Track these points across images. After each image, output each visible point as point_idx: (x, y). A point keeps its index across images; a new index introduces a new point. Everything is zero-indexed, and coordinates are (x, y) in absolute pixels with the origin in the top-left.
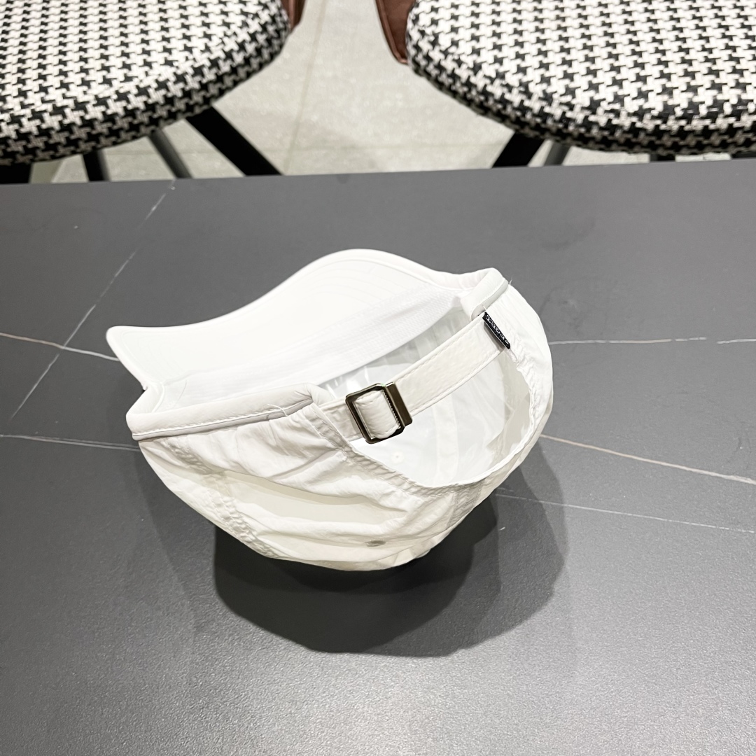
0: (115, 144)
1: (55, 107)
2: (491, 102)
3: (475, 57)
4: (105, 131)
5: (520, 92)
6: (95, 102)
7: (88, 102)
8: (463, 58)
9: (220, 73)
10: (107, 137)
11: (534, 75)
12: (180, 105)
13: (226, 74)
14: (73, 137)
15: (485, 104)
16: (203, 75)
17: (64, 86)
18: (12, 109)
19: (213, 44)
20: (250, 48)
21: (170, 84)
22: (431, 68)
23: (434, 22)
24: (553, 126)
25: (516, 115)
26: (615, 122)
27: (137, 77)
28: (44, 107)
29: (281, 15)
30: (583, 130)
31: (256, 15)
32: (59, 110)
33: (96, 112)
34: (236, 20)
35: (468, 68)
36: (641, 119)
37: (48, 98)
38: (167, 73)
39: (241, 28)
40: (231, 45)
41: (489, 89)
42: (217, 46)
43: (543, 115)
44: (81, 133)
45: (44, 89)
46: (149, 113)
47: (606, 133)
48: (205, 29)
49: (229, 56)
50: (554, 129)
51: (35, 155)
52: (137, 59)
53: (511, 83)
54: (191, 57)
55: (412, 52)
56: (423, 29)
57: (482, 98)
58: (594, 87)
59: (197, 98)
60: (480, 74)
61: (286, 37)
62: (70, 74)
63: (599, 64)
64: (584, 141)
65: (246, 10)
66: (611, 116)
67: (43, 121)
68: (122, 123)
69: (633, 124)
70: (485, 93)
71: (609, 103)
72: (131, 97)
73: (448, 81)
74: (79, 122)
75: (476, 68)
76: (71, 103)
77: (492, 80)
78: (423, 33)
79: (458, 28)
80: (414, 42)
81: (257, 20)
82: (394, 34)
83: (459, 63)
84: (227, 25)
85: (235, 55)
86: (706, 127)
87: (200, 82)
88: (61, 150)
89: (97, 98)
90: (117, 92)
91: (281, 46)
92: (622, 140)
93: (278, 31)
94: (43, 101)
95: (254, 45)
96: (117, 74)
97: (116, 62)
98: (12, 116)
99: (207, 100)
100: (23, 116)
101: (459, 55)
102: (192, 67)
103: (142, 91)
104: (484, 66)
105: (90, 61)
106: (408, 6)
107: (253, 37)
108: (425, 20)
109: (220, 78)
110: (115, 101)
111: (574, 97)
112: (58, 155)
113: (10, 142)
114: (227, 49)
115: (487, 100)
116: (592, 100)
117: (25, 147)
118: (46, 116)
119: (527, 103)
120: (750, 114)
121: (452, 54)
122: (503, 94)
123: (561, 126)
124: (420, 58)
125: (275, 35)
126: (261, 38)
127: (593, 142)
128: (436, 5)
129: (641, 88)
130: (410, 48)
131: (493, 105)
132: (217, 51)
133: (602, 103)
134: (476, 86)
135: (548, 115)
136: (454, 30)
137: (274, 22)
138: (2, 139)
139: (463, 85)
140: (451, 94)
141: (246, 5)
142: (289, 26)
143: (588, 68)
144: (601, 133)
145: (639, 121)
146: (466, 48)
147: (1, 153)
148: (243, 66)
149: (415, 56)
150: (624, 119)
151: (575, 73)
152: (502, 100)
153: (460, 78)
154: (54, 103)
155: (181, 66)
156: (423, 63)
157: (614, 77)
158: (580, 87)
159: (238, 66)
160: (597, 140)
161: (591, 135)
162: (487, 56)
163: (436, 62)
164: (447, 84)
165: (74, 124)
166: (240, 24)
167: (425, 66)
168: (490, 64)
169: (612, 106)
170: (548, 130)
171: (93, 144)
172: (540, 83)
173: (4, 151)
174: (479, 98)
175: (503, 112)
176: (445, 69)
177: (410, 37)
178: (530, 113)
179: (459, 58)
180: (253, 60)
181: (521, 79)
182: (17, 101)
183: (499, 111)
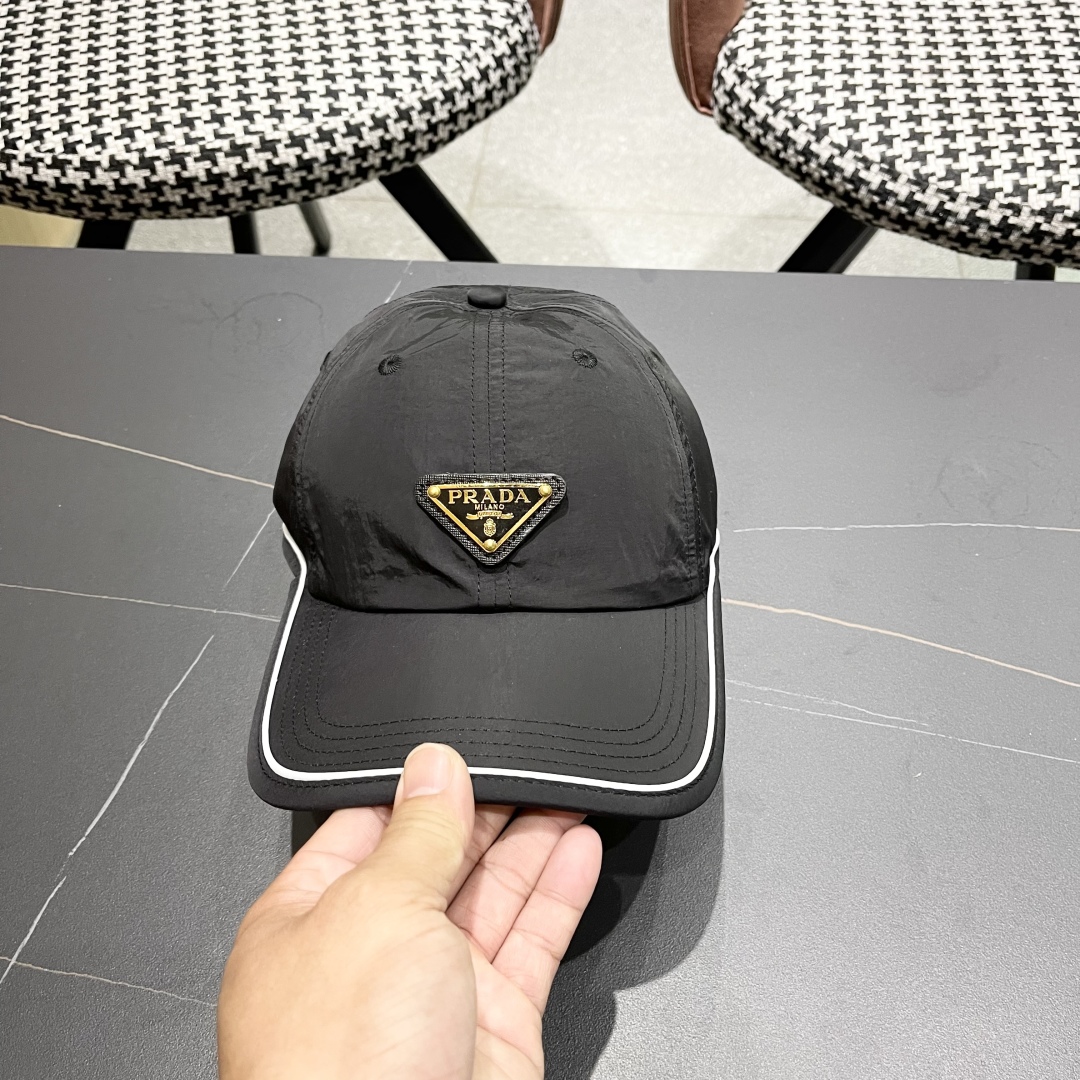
1: (233, 145)
2: (837, 179)
3: (818, 116)
4: (297, 181)
5: (882, 170)
6: (289, 142)
7: (279, 141)
8: (801, 116)
9: (455, 110)
10: (297, 190)
11: (902, 148)
12: (399, 151)
13: (461, 111)
14: (252, 188)
15: (828, 181)
16: (433, 113)
17: (247, 115)
18: (173, 143)
19: (448, 69)
20: (495, 77)
21: (390, 122)
22: (750, 126)
23: (760, 63)
24: (924, 219)
25: (871, 199)
26: (1012, 220)
27: (347, 110)
28: (218, 144)
29: (532, 33)
30: (965, 228)
31: (504, 32)
32: (238, 150)
33: (288, 155)
34: (478, 36)
35: (808, 130)
36: (1049, 220)
37: (223, 131)
38: (387, 107)
39: (484, 48)
40: (471, 71)
41: (837, 161)
42: (453, 72)
43: (912, 204)
44: (263, 183)
45: (218, 119)
46: (358, 161)
48: (436, 47)
49: (468, 87)
50: (923, 224)
51: (196, 209)
52: (346, 84)
53: (870, 157)
54: (419, 85)
55: (724, 100)
56: (745, 70)
57: (825, 173)
58: (985, 171)
59: (422, 143)
60: (826, 140)
61: (535, 63)
62: (254, 99)
63: (994, 139)
64: (962, 243)
65: (490, 23)
66: (1009, 212)
67: (215, 163)
68: (321, 172)
69: (1038, 225)
70: (830, 167)
71: (1007, 196)
72: (337, 137)
73: (775, 146)
74: (264, 168)
75: (820, 132)
76: (255, 140)
77: (842, 154)
78: (742, 76)
79: (795, 73)
80: (728, 88)
81: (505, 38)
82: (696, 72)
83: (796, 123)
84: (468, 43)
85: (475, 85)
87: (428, 121)
88: (233, 205)
89: (291, 135)
90: (319, 130)
91: (529, 75)
92: (1018, 246)
93: (528, 55)
94: (218, 136)
95: (499, 72)
96: (319, 103)
97: (316, 86)
98: (173, 153)
99: (433, 148)
100: (188, 154)
101: (796, 112)
102: (420, 99)
103: (353, 130)
104: (831, 129)
105: (281, 82)
106: (721, 36)
107: (499, 62)
108: (745, 58)
109: (453, 117)
110: (316, 141)
111: (958, 183)
112: (227, 210)
113: (165, 189)
114: (466, 77)
115: (831, 177)
116: (982, 188)
117: (184, 197)
118: (220, 156)
119: (890, 186)
121: (786, 109)
122: (857, 170)
123: (935, 220)
124: (734, 110)
125: (525, 60)
126: (509, 64)
127: (976, 245)
128: (762, 38)
129: (1051, 177)
130: (719, 93)
131: (840, 183)
132: (453, 79)
133: (997, 194)
134: (817, 157)
135: (919, 204)
136: (788, 76)
137: (525, 41)
138: (155, 183)
139: (798, 153)
140: (777, 164)
141: (490, 16)
142: (540, 47)
143: (978, 145)
144: (990, 234)
145: (1045, 222)
146: (805, 102)
147: (148, 202)
148: (482, 101)
149: (726, 106)
150: (1025, 218)
151: (960, 150)
152: (855, 179)
153: (794, 143)
154: (232, 139)
155: (406, 98)
156: (739, 117)
157: (1015, 160)
158: (967, 170)
159: (478, 101)
160: (982, 243)
161: (976, 236)
162: (836, 116)
163: (759, 119)
164: (773, 149)
165: (257, 170)
166: (483, 43)
167: (741, 122)
168: (840, 128)
169: (1010, 200)
170: (915, 224)
171: (277, 198)
172: (910, 160)
173: (154, 201)
174: (820, 173)
175: (853, 195)
176: (774, 130)
177: (721, 78)
178: (894, 199)
179: (796, 116)
180: (495, 94)
181: (884, 152)
182: (180, 132)
183: (847, 192)
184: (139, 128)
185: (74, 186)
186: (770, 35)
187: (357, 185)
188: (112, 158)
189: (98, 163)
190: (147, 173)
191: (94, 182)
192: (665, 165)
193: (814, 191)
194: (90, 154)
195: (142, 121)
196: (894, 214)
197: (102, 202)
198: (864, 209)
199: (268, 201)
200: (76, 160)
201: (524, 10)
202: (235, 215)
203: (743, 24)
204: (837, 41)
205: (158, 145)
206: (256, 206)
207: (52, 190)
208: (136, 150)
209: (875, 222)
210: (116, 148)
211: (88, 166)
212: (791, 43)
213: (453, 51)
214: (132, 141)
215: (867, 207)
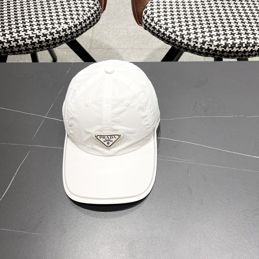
1: (29, 37)
2: (171, 40)
3: (166, 25)
4: (45, 45)
5: (180, 37)
6: (43, 35)
7: (40, 35)
8: (162, 25)
10: (46, 47)
11: (185, 32)
12: (70, 37)
13: (84, 27)
14: (35, 47)
15: (169, 40)
16: (77, 28)
17: (32, 30)
18: (15, 37)
20: (91, 19)
21: (67, 30)
22: (151, 28)
23: (152, 13)
25: (179, 44)
26: (210, 48)
27: (56, 27)
28: (26, 37)
29: (100, 8)
30: (200, 50)
31: (93, 8)
32: (31, 38)
33: (43, 39)
34: (87, 9)
35: (164, 29)
36: (218, 47)
37: (27, 33)
38: (66, 26)
39: (88, 12)
40: (85, 17)
41: (171, 36)
42: (81, 18)
43: (188, 45)
44: (37, 45)
45: (25, 31)
46: (60, 39)
48: (77, 12)
49: (85, 21)
50: (191, 49)
51: (22, 52)
52: (56, 21)
53: (178, 34)
55: (145, 22)
56: (149, 15)
57: (168, 38)
58: (204, 37)
59: (75, 35)
60: (168, 31)
61: (101, 15)
62: (34, 26)
63: (205, 29)
64: (199, 53)
65: (89, 6)
66: (209, 46)
67: (25, 41)
68: (51, 42)
69: (216, 49)
70: (169, 37)
72: (54, 34)
73: (157, 33)
75: (166, 29)
76: (35, 35)
77: (172, 34)
78: (148, 17)
80: (145, 19)
82: (138, 16)
83: (161, 27)
84: (84, 11)
85: (87, 21)
86: (237, 50)
87: (76, 30)
88: (30, 51)
90: (50, 32)
91: (100, 18)
92: (212, 53)
94: (26, 35)
95: (92, 17)
96: (49, 26)
97: (49, 22)
98: (15, 39)
99: (77, 36)
100: (19, 39)
102: (74, 24)
103: (58, 32)
104: (169, 28)
106: (143, 8)
108: (149, 12)
109: (82, 28)
110: (49, 35)
111: (198, 40)
112: (29, 52)
113: (14, 48)
114: (84, 19)
115: (170, 39)
116: (203, 41)
117: (18, 49)
118: (26, 39)
119: (183, 41)
120: (251, 47)
121: (159, 24)
122: (175, 38)
123: (193, 48)
124: (147, 24)
125: (98, 14)
126: (94, 15)
127: (203, 54)
128: (152, 8)
129: (218, 38)
130: (143, 21)
131: (172, 41)
133: (206, 42)
134: (166, 35)
136: (159, 16)
137: (98, 10)
138: (11, 46)
139: (162, 34)
140: (157, 37)
141: (89, 4)
142: (102, 11)
143: (202, 31)
144: (205, 51)
146: (163, 22)
147: (10, 51)
148: (89, 24)
149: (145, 24)
150: (213, 47)
151: (198, 32)
152: (175, 40)
153: (161, 32)
154: (29, 35)
155: (70, 24)
156: (148, 26)
157: (210, 34)
158: (200, 37)
159: (87, 24)
160: (204, 53)
161: (202, 51)
162: (170, 25)
163: (153, 26)
164: (156, 33)
165: (36, 42)
166: (88, 11)
167: (149, 27)
168: (171, 28)
169: (209, 43)
170: (189, 49)
171: (41, 49)
172: (187, 35)
173: (11, 51)
174: (167, 38)
175: (175, 43)
176: (156, 29)
177: (144, 18)
178: (184, 44)
179: (161, 25)
180: (92, 22)
181: (181, 33)
182: (16, 34)
183: (173, 43)
186: (154, 7)
187: (60, 45)
190: (9, 44)
192: (135, 37)
193: (166, 43)
195: (7, 32)
196: (184, 47)
198: (177, 46)
199: (39, 50)
201: (97, 3)
202: (31, 53)
203: (148, 4)
204: (170, 8)
205: (11, 37)
206: (36, 51)
208: (6, 39)
209: (180, 49)
212: (159, 9)
213: (81, 13)
214: (5, 37)
215: (178, 46)
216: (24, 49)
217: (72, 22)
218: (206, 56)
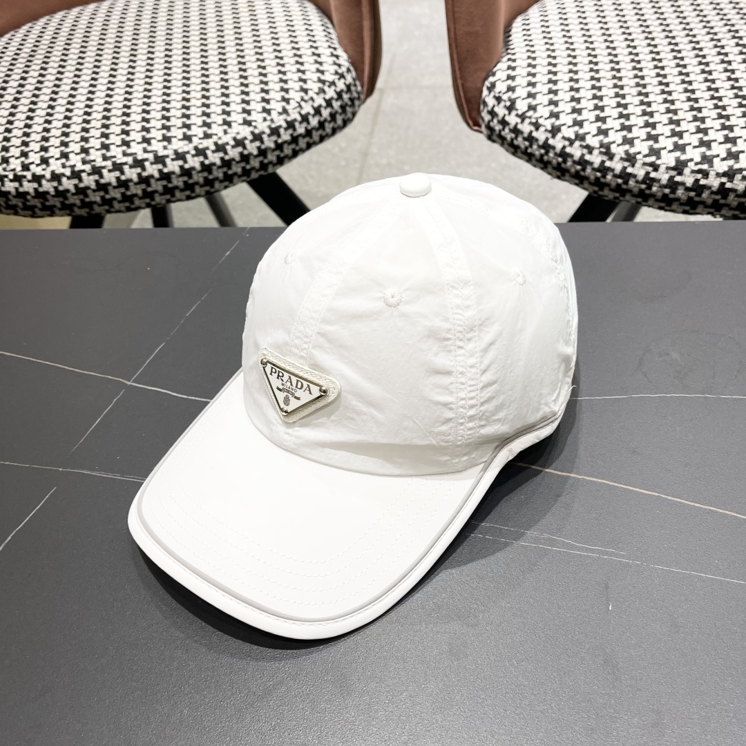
0: (189, 198)
1: (135, 160)
2: (569, 163)
3: (553, 120)
4: (181, 184)
5: (601, 153)
6: (174, 157)
7: (167, 156)
8: (541, 121)
9: (295, 134)
10: (182, 190)
11: (615, 137)
12: (255, 163)
13: (300, 135)
14: (149, 189)
15: (563, 165)
16: (279, 136)
17: (147, 141)
18: (94, 161)
19: (290, 107)
20: (326, 113)
21: (247, 142)
22: (506, 133)
23: (511, 89)
24: (634, 187)
25: (595, 175)
26: (703, 182)
27: (216, 135)
28: (124, 159)
29: (355, 85)
30: (667, 191)
31: (333, 83)
32: (139, 163)
33: (174, 165)
34: (313, 86)
35: (546, 130)
36: (731, 179)
37: (129, 151)
38: (245, 132)
39: (317, 94)
40: (308, 108)
41: (568, 150)
42: (294, 109)
43: (625, 176)
44: (157, 186)
45: (126, 144)
46: (225, 169)
47: (692, 194)
48: (283, 93)
49: (305, 118)
50: (636, 190)
51: (112, 206)
52: (216, 119)
53: (592, 144)
54: (268, 118)
55: (487, 117)
56: (501, 95)
57: (560, 159)
58: (679, 148)
59: (272, 157)
60: (559, 136)
61: (359, 106)
62: (152, 130)
63: (685, 126)
64: (666, 203)
65: (323, 78)
66: (699, 176)
67: (122, 173)
68: (198, 178)
69: (723, 184)
70: (564, 155)
71: (697, 164)
72: (209, 153)
73: (524, 144)
74: (157, 175)
75: (555, 131)
76: (151, 156)
77: (571, 142)
78: (499, 99)
79: (536, 93)
80: (490, 108)
81: (333, 88)
82: (468, 101)
83: (537, 126)
84: (305, 91)
85: (310, 118)
87: (276, 142)
88: (137, 202)
89: (176, 152)
90: (196, 148)
91: (354, 114)
92: (710, 202)
93: (352, 100)
94: (125, 154)
95: (329, 110)
96: (197, 131)
97: (196, 120)
98: (94, 168)
99: (281, 161)
100: (104, 167)
101: (537, 119)
102: (270, 127)
103: (220, 148)
104: (563, 128)
105: (172, 119)
106: (484, 74)
107: (329, 103)
108: (501, 87)
109: (294, 140)
110: (193, 156)
111: (659, 158)
112: (133, 206)
113: (89, 192)
114: (303, 112)
115: (565, 162)
116: (678, 160)
117: (103, 198)
118: (126, 168)
119: (608, 164)
121: (530, 117)
122: (583, 155)
123: (643, 186)
124: (494, 123)
125: (349, 103)
126: (336, 105)
127: (678, 203)
128: (513, 73)
129: (730, 149)
130: (484, 114)
131: (572, 166)
132: (294, 113)
134: (554, 148)
135: (630, 175)
136: (531, 95)
137: (349, 91)
138: (82, 188)
139: (540, 147)
140: (526, 158)
141: (323, 74)
142: (362, 97)
143: (672, 130)
144: (686, 194)
145: (728, 181)
147: (78, 202)
148: (317, 129)
149: (489, 122)
150: (712, 179)
151: (658, 135)
152: (582, 161)
153: (537, 140)
154: (135, 156)
155: (259, 126)
156: (498, 128)
157: (701, 138)
158: (665, 148)
159: (313, 129)
160: (682, 201)
161: (676, 196)
162: (566, 119)
163: (512, 126)
164: (523, 147)
165: (152, 176)
166: (317, 90)
167: (500, 131)
168: (569, 127)
169: (700, 167)
170: (629, 191)
171: (168, 197)
172: (622, 144)
173: (82, 201)
174: (557, 160)
175: (582, 173)
176: (522, 133)
177: (485, 104)
178: (611, 174)
179: (537, 121)
180: (327, 125)
181: (602, 140)
182: (99, 153)
183: (577, 172)
184: (73, 152)
185: (27, 193)
186: (518, 71)
187: (226, 187)
188: (53, 173)
189: (43, 176)
190: (76, 181)
191: (41, 190)
193: (554, 175)
194: (38, 171)
195: (75, 147)
197: (47, 204)
200: (29, 175)
201: (349, 70)
203: (499, 66)
204: (567, 71)
205: (84, 162)
207: (14, 197)
208: (69, 166)
210: (56, 166)
211: (37, 179)
212: (534, 75)
213: (295, 96)
214: (67, 161)
215: (593, 181)
216: (118, 196)
217: (265, 120)
218: (691, 211)
